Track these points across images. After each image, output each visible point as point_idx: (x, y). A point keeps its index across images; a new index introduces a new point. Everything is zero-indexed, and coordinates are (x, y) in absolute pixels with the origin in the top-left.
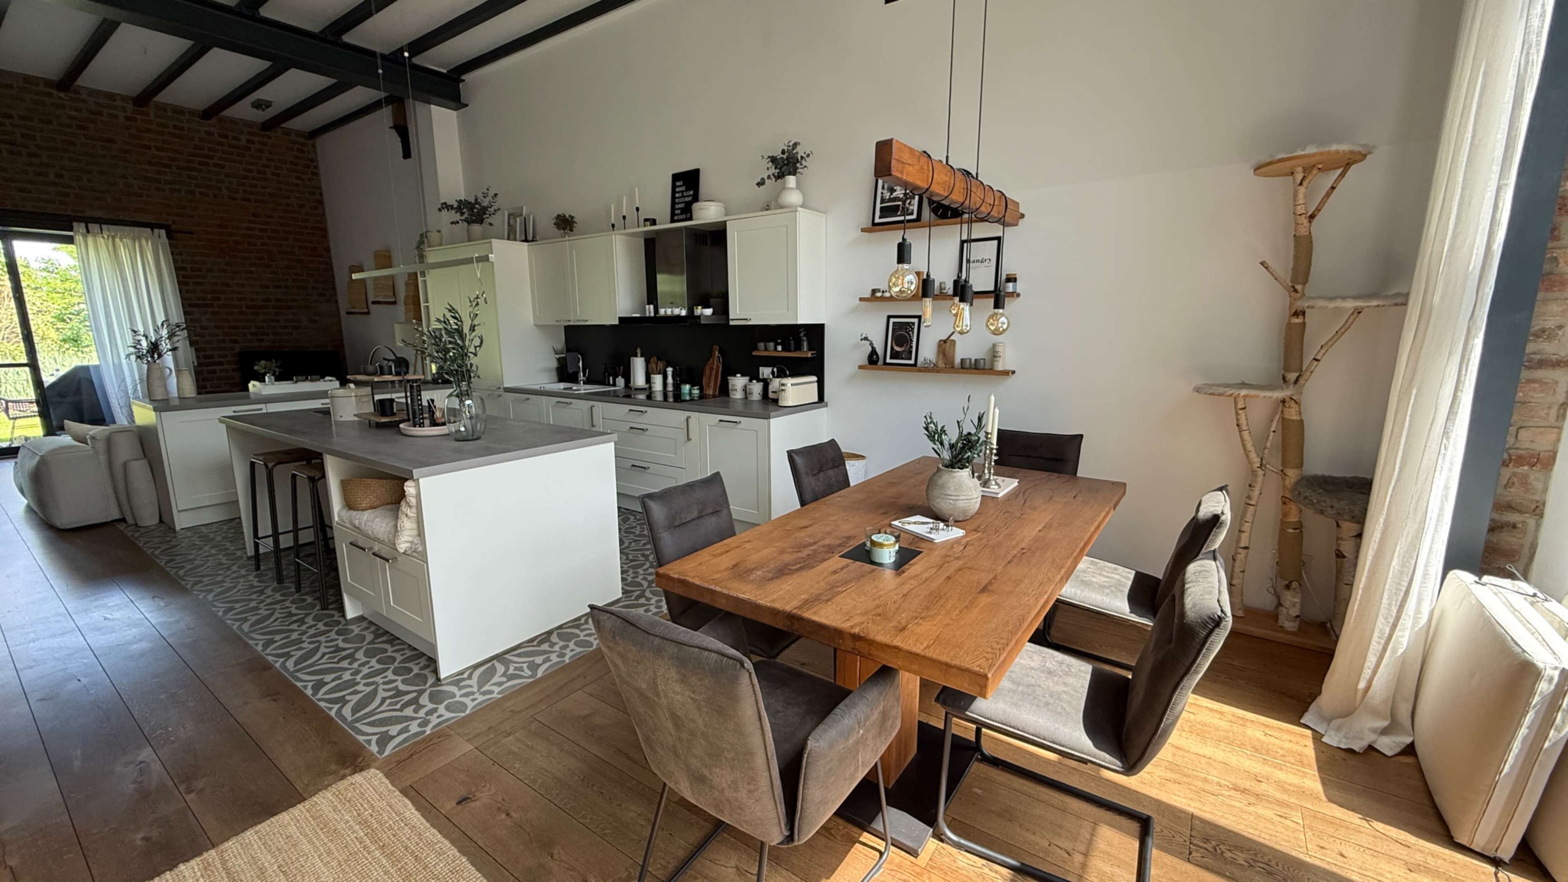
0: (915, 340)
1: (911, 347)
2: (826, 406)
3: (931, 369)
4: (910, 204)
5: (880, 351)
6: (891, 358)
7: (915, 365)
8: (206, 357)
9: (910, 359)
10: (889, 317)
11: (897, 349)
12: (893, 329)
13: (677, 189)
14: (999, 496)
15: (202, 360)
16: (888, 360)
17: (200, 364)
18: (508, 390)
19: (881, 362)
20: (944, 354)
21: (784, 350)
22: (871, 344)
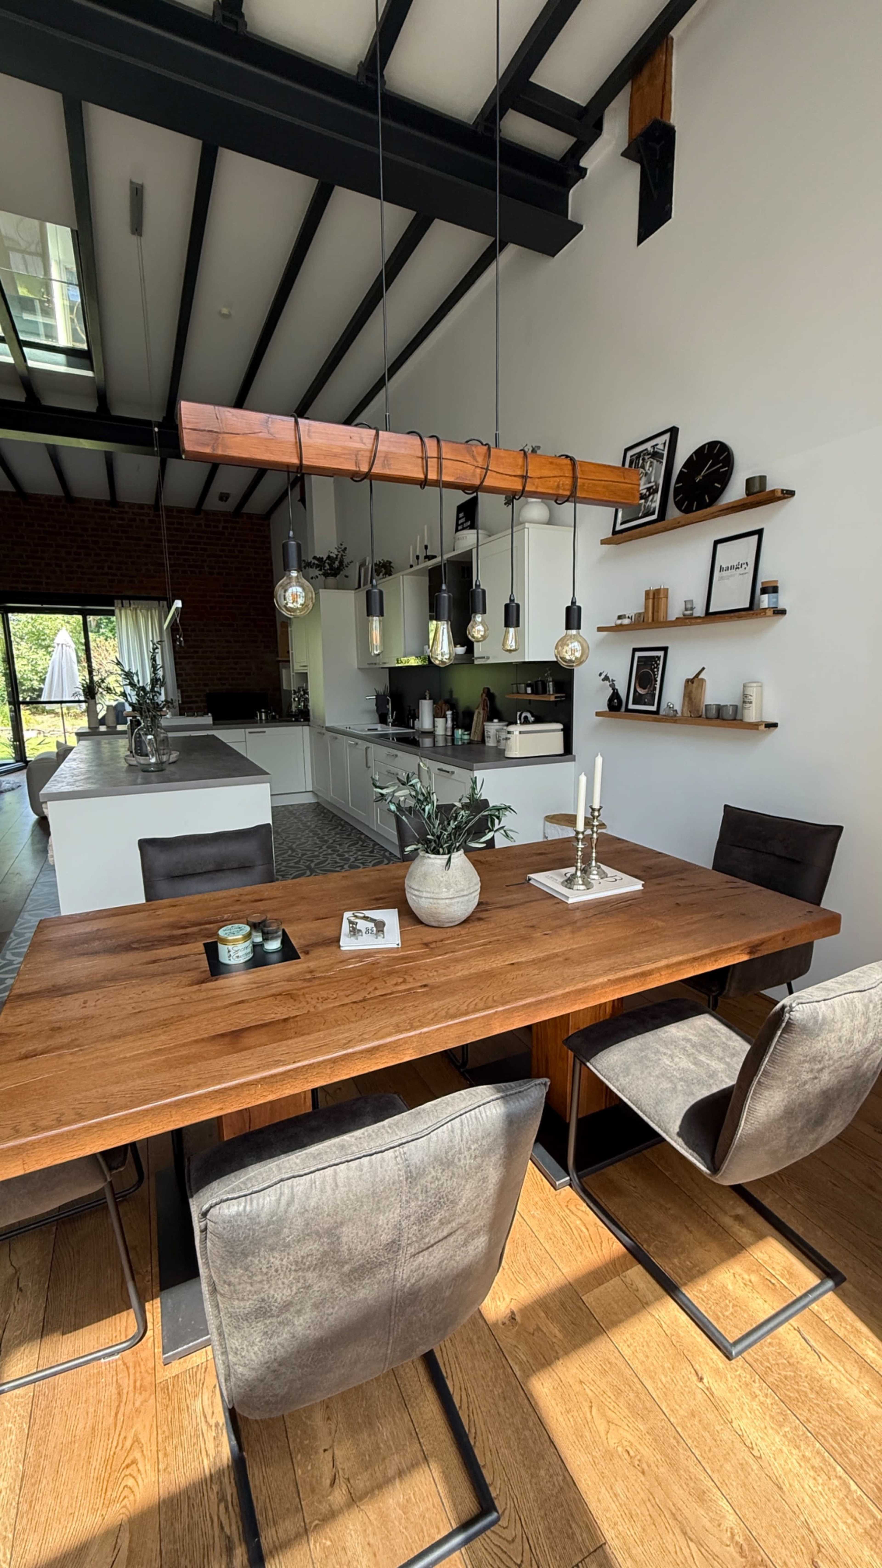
0: (659, 679)
1: (655, 689)
2: (574, 760)
3: (673, 718)
4: (652, 501)
5: (623, 695)
6: (634, 703)
7: (657, 712)
8: (188, 697)
9: (653, 705)
10: (635, 650)
11: (641, 691)
12: (638, 666)
13: (460, 522)
14: (570, 901)
15: (185, 700)
16: (631, 706)
17: (183, 702)
18: (329, 729)
19: (623, 709)
20: (690, 699)
21: (533, 692)
22: (613, 686)
